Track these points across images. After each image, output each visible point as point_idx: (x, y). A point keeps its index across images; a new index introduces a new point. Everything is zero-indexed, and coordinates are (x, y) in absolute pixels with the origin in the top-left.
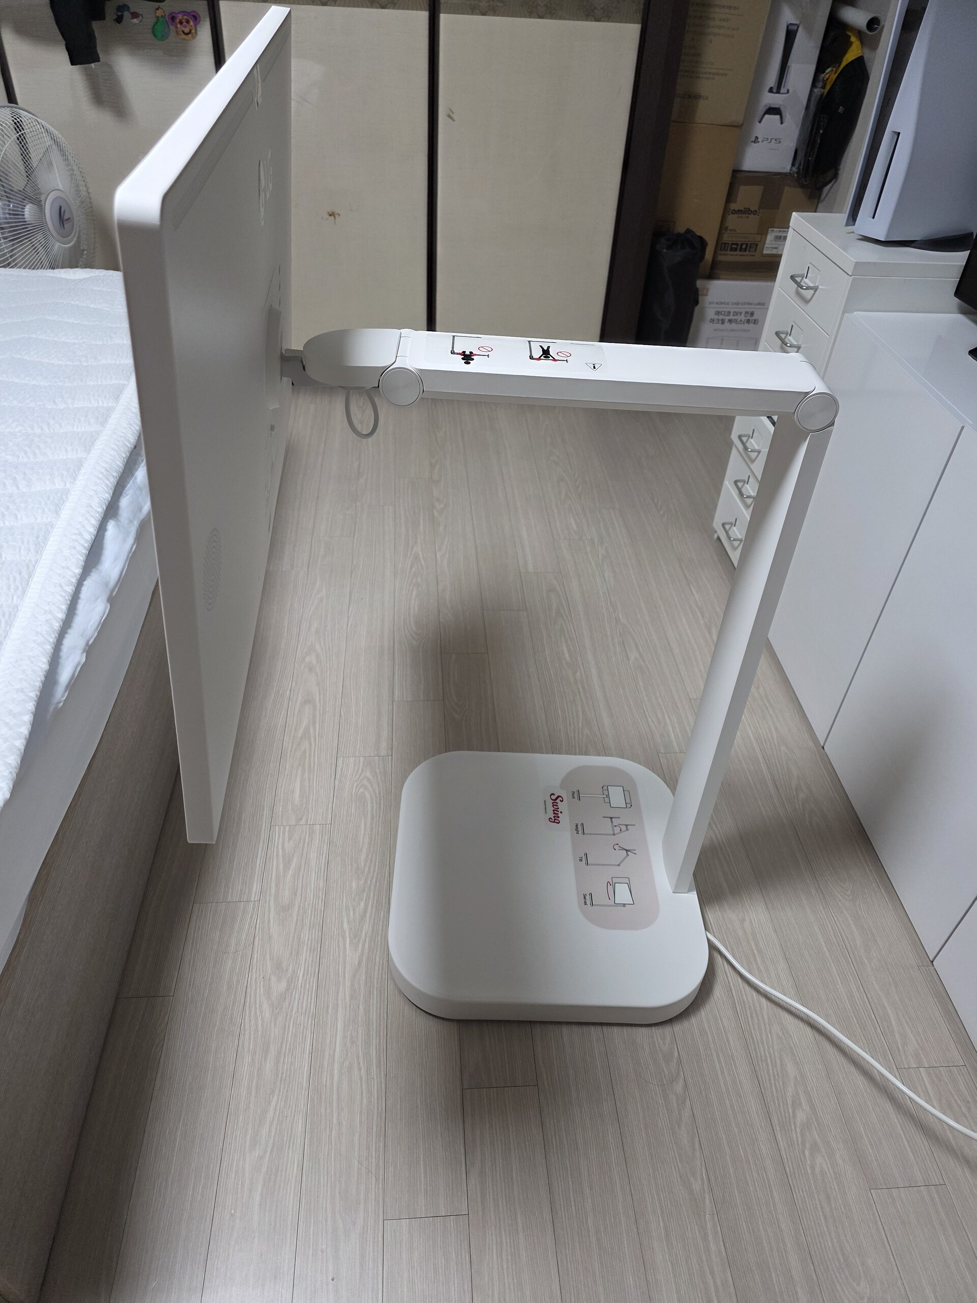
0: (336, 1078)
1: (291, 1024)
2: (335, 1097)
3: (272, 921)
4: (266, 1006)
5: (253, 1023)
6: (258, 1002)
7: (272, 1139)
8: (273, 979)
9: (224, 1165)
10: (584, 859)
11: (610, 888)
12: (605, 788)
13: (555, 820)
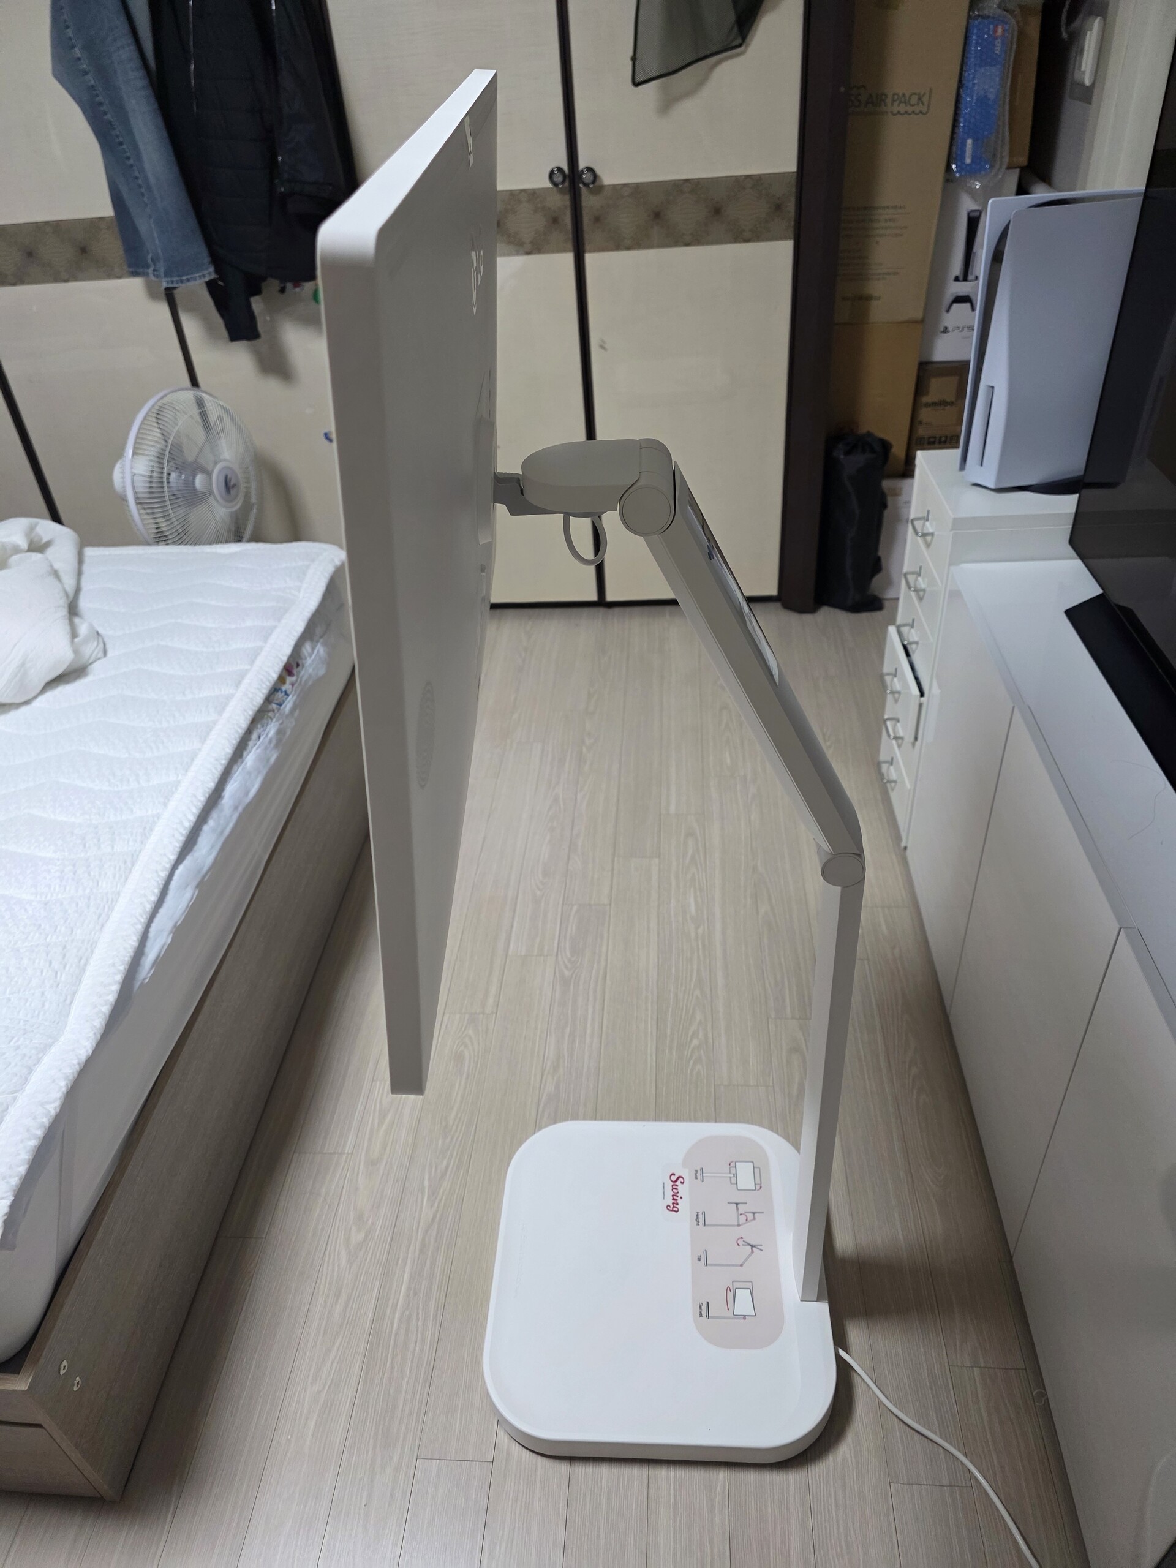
0: (395, 1325)
1: (364, 1272)
2: (392, 1342)
3: (360, 1174)
4: (344, 1255)
5: (330, 1268)
6: (337, 1249)
7: (332, 1375)
8: (354, 1229)
9: (288, 1395)
10: (703, 1258)
11: (730, 1295)
12: (733, 1165)
13: (674, 1208)
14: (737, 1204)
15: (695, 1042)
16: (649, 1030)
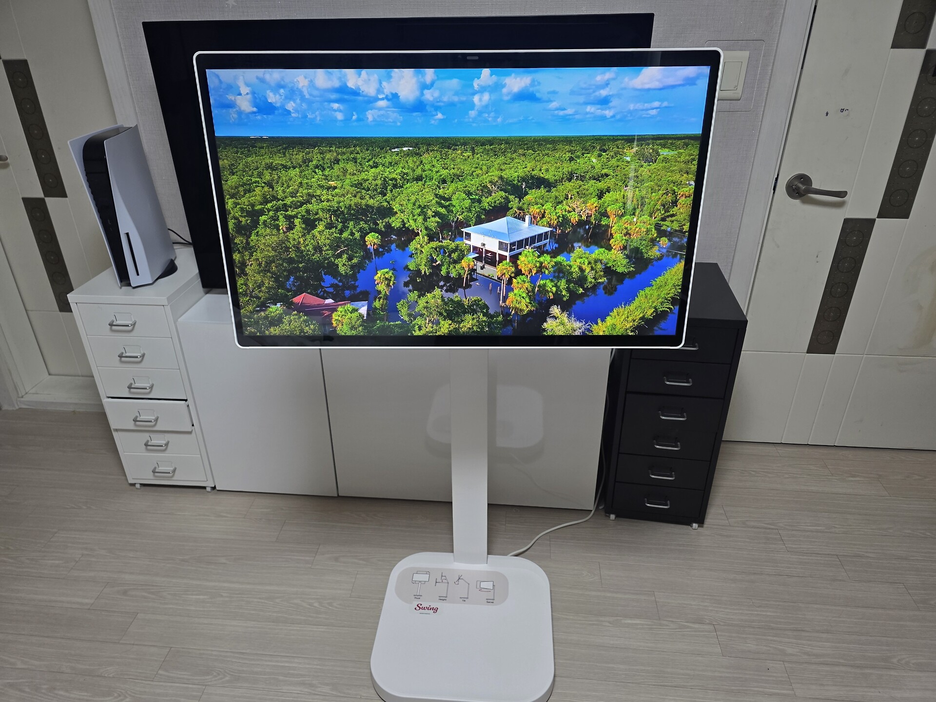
10: (464, 599)
11: (483, 590)
12: (414, 582)
13: (435, 610)
14: (436, 582)
15: (316, 605)
16: (298, 628)
